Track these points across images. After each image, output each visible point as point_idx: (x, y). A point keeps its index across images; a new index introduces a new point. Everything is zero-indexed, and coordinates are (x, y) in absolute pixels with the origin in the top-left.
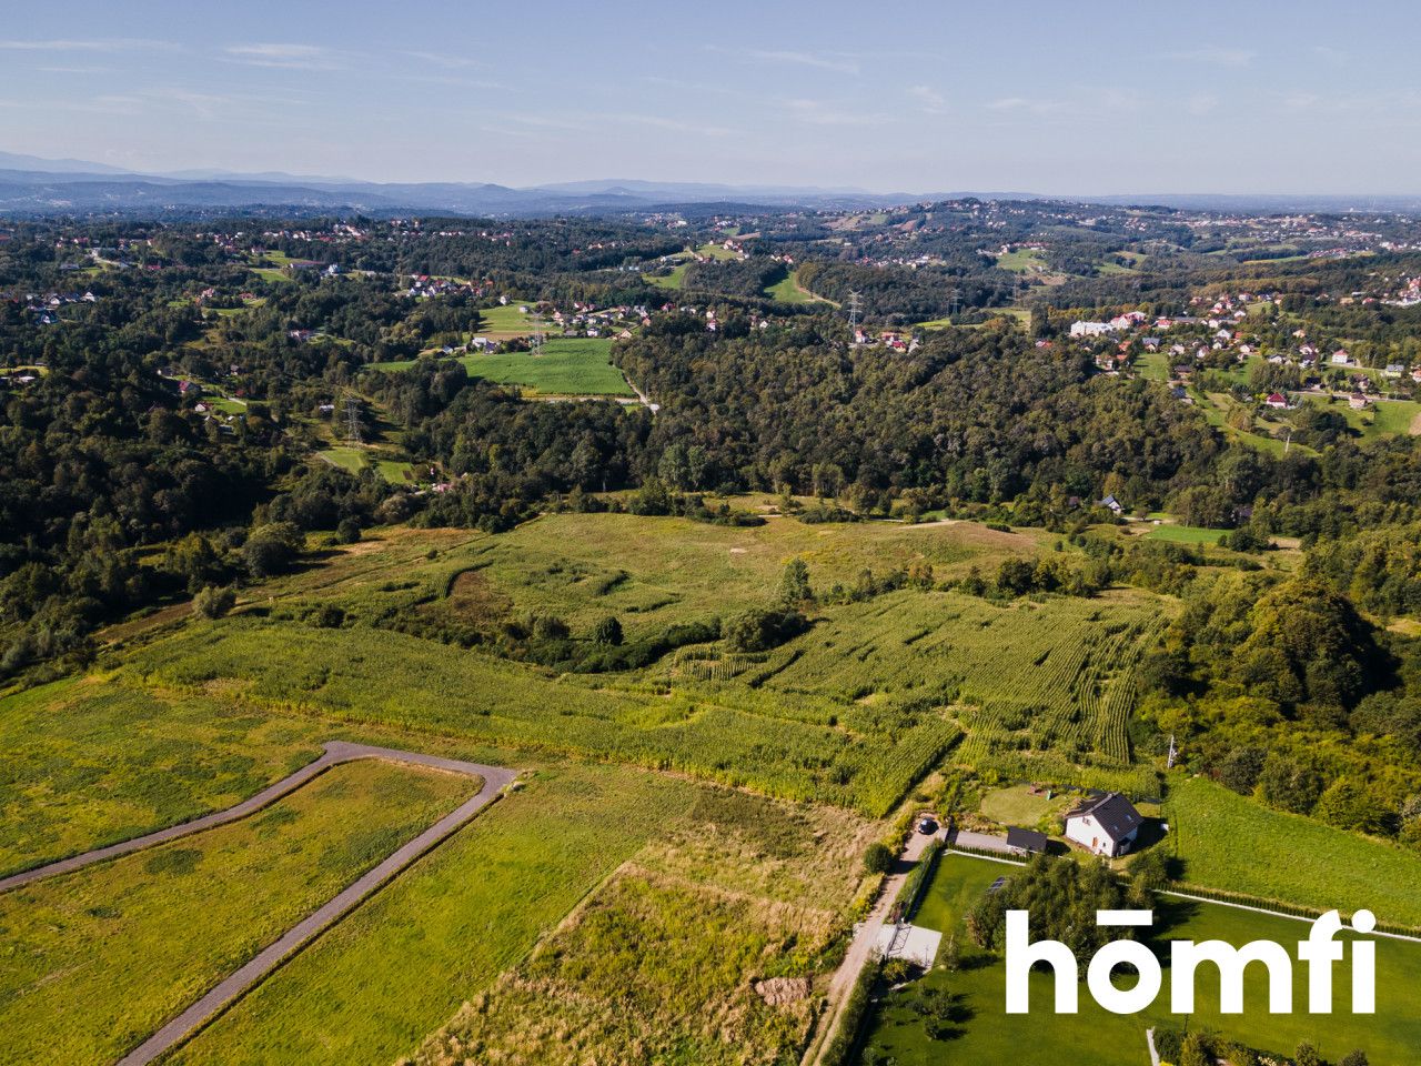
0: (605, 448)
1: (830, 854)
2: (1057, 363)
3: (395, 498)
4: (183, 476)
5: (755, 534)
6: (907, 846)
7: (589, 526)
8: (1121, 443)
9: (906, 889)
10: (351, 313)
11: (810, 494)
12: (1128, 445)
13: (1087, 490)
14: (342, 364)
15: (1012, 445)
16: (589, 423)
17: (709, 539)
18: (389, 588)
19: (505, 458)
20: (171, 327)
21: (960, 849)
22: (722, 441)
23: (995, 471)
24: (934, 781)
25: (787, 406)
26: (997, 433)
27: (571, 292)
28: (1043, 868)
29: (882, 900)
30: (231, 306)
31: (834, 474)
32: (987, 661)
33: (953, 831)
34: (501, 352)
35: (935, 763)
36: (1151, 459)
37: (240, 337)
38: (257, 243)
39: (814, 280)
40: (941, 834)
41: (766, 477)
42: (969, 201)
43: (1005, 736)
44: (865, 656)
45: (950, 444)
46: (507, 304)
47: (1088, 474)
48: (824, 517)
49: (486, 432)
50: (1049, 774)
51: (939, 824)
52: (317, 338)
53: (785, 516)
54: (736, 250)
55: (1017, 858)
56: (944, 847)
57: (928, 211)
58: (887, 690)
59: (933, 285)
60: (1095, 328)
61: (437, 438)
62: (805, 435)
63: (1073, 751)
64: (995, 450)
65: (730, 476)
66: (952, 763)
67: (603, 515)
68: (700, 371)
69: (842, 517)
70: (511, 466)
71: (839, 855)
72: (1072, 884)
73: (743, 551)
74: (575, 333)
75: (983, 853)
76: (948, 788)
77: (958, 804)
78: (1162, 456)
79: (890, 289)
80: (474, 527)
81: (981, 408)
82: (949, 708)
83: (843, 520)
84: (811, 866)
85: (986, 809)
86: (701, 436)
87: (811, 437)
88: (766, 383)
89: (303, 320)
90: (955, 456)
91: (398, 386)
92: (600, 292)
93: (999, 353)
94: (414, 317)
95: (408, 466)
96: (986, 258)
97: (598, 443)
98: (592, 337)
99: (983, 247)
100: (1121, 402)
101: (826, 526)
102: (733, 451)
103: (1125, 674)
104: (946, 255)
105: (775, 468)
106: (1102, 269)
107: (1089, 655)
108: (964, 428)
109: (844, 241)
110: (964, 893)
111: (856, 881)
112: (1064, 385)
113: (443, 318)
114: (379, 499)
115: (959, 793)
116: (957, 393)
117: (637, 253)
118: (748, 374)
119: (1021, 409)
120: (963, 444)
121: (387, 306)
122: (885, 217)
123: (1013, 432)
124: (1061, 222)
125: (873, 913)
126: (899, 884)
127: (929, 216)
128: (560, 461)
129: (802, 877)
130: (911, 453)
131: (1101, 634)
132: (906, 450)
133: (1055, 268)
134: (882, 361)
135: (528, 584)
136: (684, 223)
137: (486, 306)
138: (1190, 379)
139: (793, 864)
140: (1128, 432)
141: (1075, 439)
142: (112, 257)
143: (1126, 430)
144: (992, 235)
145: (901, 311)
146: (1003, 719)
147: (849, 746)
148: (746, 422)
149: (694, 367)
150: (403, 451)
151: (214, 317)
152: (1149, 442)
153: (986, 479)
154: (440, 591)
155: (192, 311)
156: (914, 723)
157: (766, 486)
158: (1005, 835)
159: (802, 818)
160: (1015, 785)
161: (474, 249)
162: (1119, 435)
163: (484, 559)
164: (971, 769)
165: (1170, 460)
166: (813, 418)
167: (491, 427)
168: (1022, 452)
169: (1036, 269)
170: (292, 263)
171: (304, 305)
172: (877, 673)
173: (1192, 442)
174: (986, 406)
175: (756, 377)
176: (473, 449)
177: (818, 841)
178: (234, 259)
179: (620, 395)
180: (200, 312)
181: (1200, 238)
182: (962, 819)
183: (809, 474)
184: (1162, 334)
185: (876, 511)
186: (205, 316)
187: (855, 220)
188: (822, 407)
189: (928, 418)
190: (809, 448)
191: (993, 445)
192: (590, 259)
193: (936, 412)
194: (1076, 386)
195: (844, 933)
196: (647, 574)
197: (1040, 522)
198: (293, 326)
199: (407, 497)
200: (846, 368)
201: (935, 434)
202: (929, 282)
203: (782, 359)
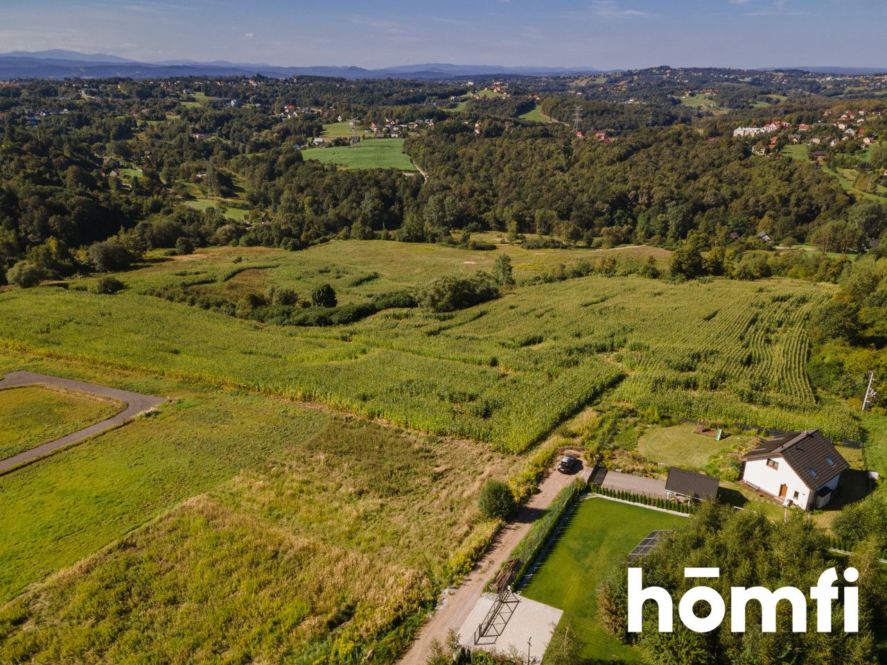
0: (387, 201)
1: (445, 492)
2: (723, 148)
3: (227, 227)
4: (73, 207)
5: (486, 255)
6: (541, 487)
7: (363, 247)
8: (772, 198)
9: (526, 543)
10: (235, 124)
11: (533, 232)
12: (777, 200)
13: (744, 229)
14: (222, 152)
15: (687, 200)
16: (377, 183)
17: (451, 256)
18: (182, 274)
19: (315, 206)
20: (114, 130)
21: (606, 492)
22: (471, 195)
23: (673, 214)
24: (588, 416)
25: (522, 174)
26: (676, 191)
27: (385, 112)
28: (714, 523)
29: (490, 557)
30: (157, 119)
31: (552, 217)
32: (656, 316)
33: (599, 471)
34: (330, 146)
35: (592, 399)
36: (795, 209)
37: (159, 137)
38: (187, 87)
39: (552, 109)
40: (585, 474)
41: (501, 220)
42: (664, 69)
43: (671, 375)
44: (542, 315)
45: (640, 199)
46: (342, 121)
47: (745, 219)
48: (541, 245)
49: (304, 189)
50: (720, 412)
51: (585, 463)
52: (211, 139)
53: (512, 244)
54: (502, 93)
55: (679, 507)
56: (587, 490)
57: (635, 74)
58: (555, 338)
59: (635, 113)
60: (752, 131)
61: (271, 195)
62: (533, 192)
63: (748, 390)
64: (674, 202)
65: (475, 219)
66: (610, 400)
67: (375, 241)
68: (464, 154)
69: (556, 245)
70: (318, 210)
71: (455, 494)
72: (761, 552)
73: (473, 263)
74: (383, 135)
75: (635, 498)
76: (601, 425)
77: (611, 441)
78: (804, 207)
79: (605, 114)
80: (279, 247)
81: (665, 176)
82: (615, 353)
83: (555, 247)
84: (417, 507)
85: (643, 448)
86: (457, 191)
87: (538, 192)
88: (509, 161)
89: (203, 128)
90: (643, 207)
91: (254, 165)
92: (404, 112)
93: (680, 143)
94: (278, 127)
95: (247, 212)
96: (673, 100)
97: (382, 197)
98: (395, 137)
99: (672, 93)
100: (772, 171)
101: (541, 250)
102: (478, 202)
103: (797, 330)
104: (646, 98)
105: (507, 213)
106: (755, 106)
107: (757, 315)
108: (650, 188)
109: (577, 92)
110: (604, 551)
111: (466, 528)
112: (728, 162)
113: (297, 128)
114: (216, 228)
115: (614, 431)
116: (647, 166)
117: (436, 94)
118: (497, 156)
119: (695, 177)
120: (650, 197)
121: (261, 120)
122: (606, 79)
123: (687, 191)
124: (727, 80)
125: (474, 576)
126: (519, 537)
127: (636, 77)
128: (353, 208)
129: (399, 521)
130: (611, 204)
131: (768, 301)
132: (607, 202)
133: (722, 105)
134: (593, 147)
135: (299, 279)
136: (472, 84)
137: (328, 123)
138: (824, 160)
139: (395, 504)
140: (777, 190)
141: (735, 195)
142: (93, 94)
143: (775, 188)
144: (679, 86)
145: (612, 128)
146: (668, 362)
147: (502, 381)
148: (491, 185)
149: (459, 152)
150: (248, 203)
151: (144, 125)
152: (793, 199)
153: (666, 222)
154: (220, 277)
155: (130, 121)
156: (576, 363)
157: (502, 227)
158: (664, 477)
159: (428, 451)
160: (679, 423)
161: (327, 91)
162: (770, 192)
163: (275, 263)
164: (631, 406)
165: (809, 211)
166: (539, 181)
167: (308, 185)
168: (695, 204)
169: (709, 107)
170: (207, 99)
171: (206, 119)
172: (549, 326)
173: (828, 197)
174: (668, 174)
175: (503, 156)
176: (294, 200)
177: (436, 477)
178: (170, 96)
179: (406, 171)
180: (135, 122)
181: (825, 88)
182: (612, 458)
183: (533, 217)
184: (803, 133)
185: (581, 243)
186: (138, 124)
187: (586, 81)
188: (548, 174)
189: (625, 181)
190: (535, 200)
191: (672, 199)
192: (404, 98)
193: (631, 177)
194: (738, 162)
195: (423, 604)
196: (395, 276)
197: (707, 248)
198: (195, 131)
199: (236, 228)
200: (567, 151)
201: (630, 192)
202: (633, 111)
203: (522, 146)
